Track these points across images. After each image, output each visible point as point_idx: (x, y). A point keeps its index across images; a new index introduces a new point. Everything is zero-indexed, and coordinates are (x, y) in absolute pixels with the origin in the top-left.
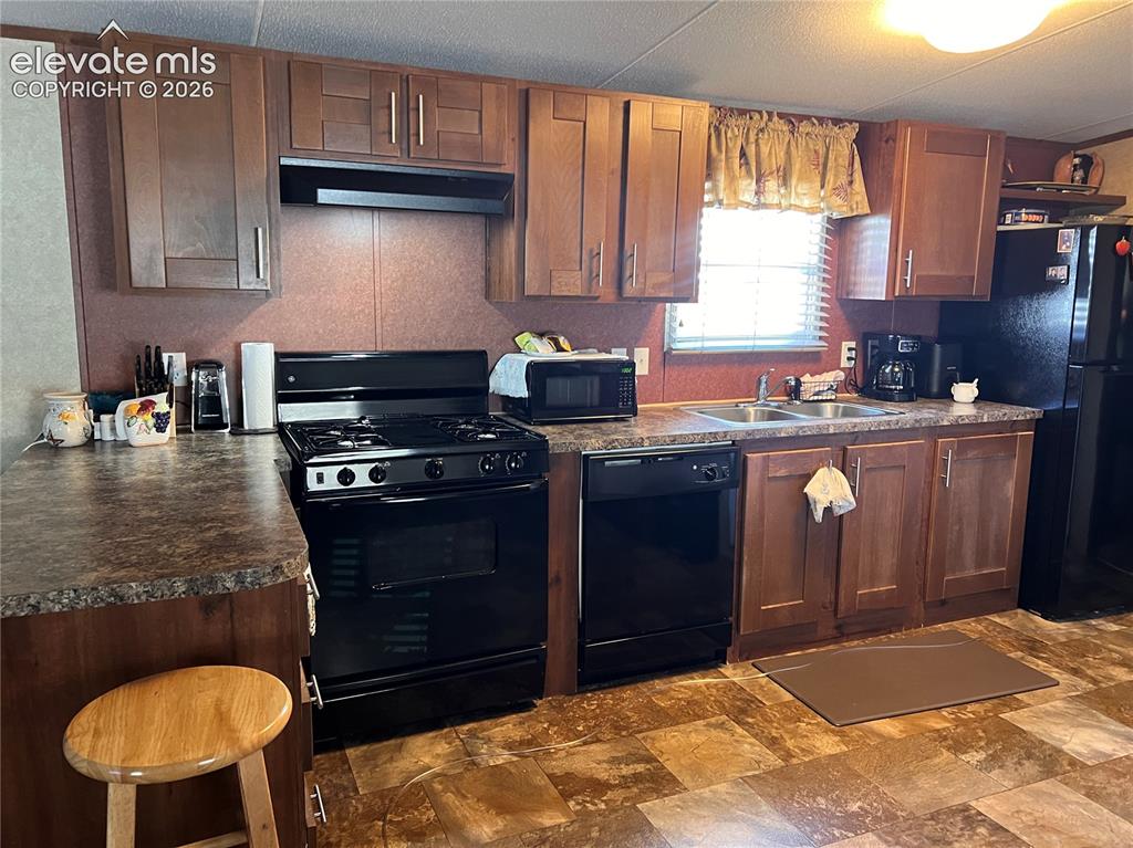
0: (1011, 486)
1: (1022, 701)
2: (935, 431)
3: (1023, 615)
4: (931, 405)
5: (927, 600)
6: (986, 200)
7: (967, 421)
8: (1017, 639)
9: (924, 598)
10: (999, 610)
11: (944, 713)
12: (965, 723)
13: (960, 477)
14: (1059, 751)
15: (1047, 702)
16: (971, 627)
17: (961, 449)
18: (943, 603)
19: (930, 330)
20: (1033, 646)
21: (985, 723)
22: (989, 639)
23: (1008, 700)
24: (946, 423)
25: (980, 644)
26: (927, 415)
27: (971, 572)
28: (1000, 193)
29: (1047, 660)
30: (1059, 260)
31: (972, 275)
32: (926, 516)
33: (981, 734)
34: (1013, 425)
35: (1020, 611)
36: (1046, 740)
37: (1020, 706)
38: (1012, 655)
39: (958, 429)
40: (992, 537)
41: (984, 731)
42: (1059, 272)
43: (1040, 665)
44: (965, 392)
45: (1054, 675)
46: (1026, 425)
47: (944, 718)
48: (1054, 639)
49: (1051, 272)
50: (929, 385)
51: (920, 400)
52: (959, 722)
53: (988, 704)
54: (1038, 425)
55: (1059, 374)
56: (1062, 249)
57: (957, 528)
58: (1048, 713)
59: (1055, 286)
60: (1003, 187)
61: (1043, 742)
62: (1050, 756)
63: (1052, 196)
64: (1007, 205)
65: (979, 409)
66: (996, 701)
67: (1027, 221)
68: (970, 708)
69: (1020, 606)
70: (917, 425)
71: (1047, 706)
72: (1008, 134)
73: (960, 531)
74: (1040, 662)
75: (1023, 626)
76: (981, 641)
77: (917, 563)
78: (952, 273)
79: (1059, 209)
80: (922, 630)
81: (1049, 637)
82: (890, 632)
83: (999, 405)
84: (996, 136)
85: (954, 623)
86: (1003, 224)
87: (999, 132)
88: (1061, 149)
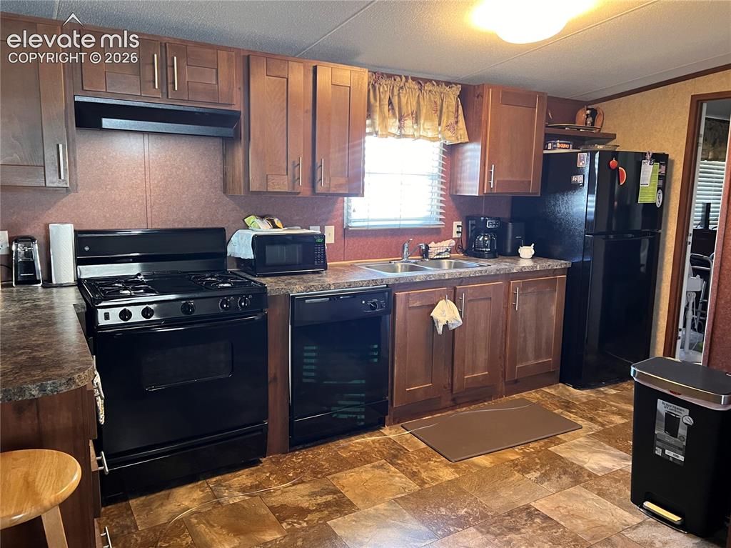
0: (554, 309)
1: (561, 439)
2: (509, 276)
3: (563, 387)
4: (507, 260)
5: (506, 380)
6: (537, 135)
7: (527, 270)
8: (559, 402)
9: (505, 379)
10: (548, 385)
11: (517, 450)
12: (528, 455)
13: (524, 304)
14: (582, 468)
15: (575, 438)
16: (532, 396)
17: (524, 288)
18: (516, 381)
19: (506, 214)
20: (568, 406)
21: (540, 454)
22: (543, 403)
23: (553, 440)
24: (515, 271)
25: (538, 406)
26: (503, 267)
27: (532, 362)
28: (545, 130)
29: (576, 413)
30: (579, 171)
31: (530, 182)
32: (504, 328)
33: (538, 461)
34: (555, 272)
35: (561, 384)
36: (575, 462)
37: (560, 442)
38: (556, 411)
39: (522, 275)
40: (544, 340)
41: (539, 459)
42: (578, 179)
43: (572, 417)
44: (527, 252)
45: (580, 422)
46: (562, 271)
47: (517, 453)
48: (580, 401)
49: (574, 179)
50: (506, 248)
51: (501, 257)
52: (525, 454)
53: (542, 443)
54: (569, 272)
55: (580, 241)
56: (580, 165)
57: (523, 335)
58: (576, 446)
59: (577, 187)
60: (547, 126)
61: (573, 464)
62: (577, 471)
63: (574, 133)
64: (549, 137)
65: (535, 262)
66: (546, 440)
67: (560, 148)
68: (531, 445)
69: (560, 382)
70: (498, 273)
71: (576, 442)
72: (549, 95)
73: (525, 337)
74: (572, 415)
75: (562, 393)
76: (538, 403)
77: (500, 358)
78: (518, 179)
79: (579, 141)
80: (504, 399)
81: (577, 399)
82: (485, 401)
83: (546, 260)
84: (541, 95)
85: (523, 394)
86: (547, 149)
87: (543, 93)
88: (580, 104)
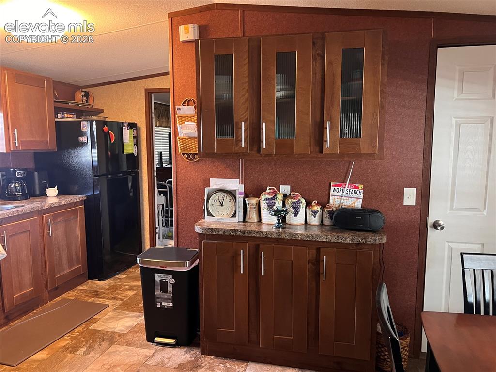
0: (78, 230)
1: (97, 319)
2: (41, 212)
3: (91, 282)
4: (37, 200)
5: (49, 289)
6: (48, 109)
7: (55, 205)
8: (90, 293)
9: (47, 288)
10: (81, 284)
11: (66, 337)
12: (75, 338)
13: (57, 231)
14: (114, 333)
15: (106, 315)
16: (70, 295)
17: (54, 218)
18: (57, 288)
19: (31, 165)
20: (97, 294)
21: (84, 334)
22: (79, 297)
23: (91, 321)
24: (46, 207)
25: (76, 301)
26: (36, 205)
27: (67, 271)
28: (54, 105)
29: (103, 298)
30: (83, 134)
31: (48, 141)
32: (43, 252)
33: (83, 340)
34: (75, 204)
35: (89, 281)
36: (109, 330)
37: (97, 320)
38: (89, 301)
39: (52, 209)
40: (74, 253)
41: (84, 338)
42: (83, 139)
43: (101, 301)
44: (52, 192)
45: (107, 303)
46: (80, 203)
47: (66, 340)
48: (104, 288)
49: (81, 139)
50: (35, 191)
51: (31, 198)
52: (73, 338)
53: (84, 326)
54: (85, 202)
55: (91, 181)
56: (83, 129)
57: (58, 253)
58: (107, 319)
59: (82, 145)
60: (55, 102)
61: (108, 332)
62: (111, 336)
63: (75, 107)
64: (57, 110)
65: (60, 199)
66: (86, 323)
67: (67, 117)
68: (76, 330)
69: (89, 279)
70: (32, 211)
71: (107, 317)
72: (53, 79)
73: (60, 254)
74: (101, 299)
75: (92, 287)
76: (76, 299)
77: (42, 274)
78: (38, 139)
79: (80, 113)
80: (49, 304)
81: (102, 288)
82: (34, 310)
83: (68, 196)
84: (48, 79)
85: (63, 295)
86: (57, 118)
87: (49, 78)
88: (77, 88)
